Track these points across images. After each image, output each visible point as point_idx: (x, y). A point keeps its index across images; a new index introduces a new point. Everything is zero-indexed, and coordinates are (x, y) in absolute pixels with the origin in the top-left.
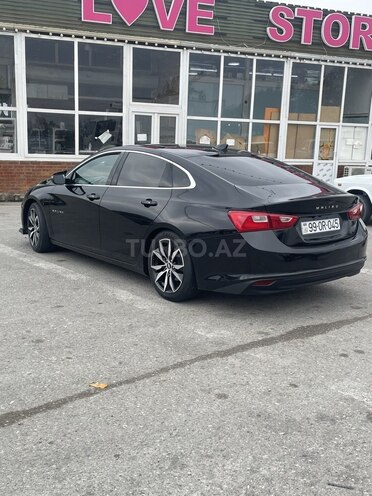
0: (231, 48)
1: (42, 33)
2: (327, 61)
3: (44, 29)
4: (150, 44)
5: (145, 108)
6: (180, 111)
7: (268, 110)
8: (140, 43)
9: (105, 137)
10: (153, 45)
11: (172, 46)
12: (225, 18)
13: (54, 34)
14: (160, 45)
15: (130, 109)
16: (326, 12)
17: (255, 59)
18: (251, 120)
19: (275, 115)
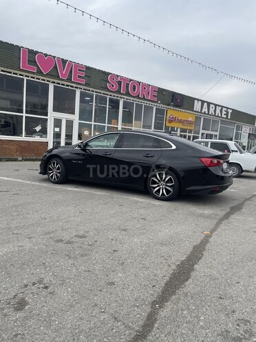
0: (98, 91)
1: (8, 72)
2: (136, 101)
3: (9, 70)
4: (62, 85)
5: (59, 115)
6: (75, 118)
7: (113, 121)
8: (57, 83)
9: (38, 128)
10: (63, 85)
11: (72, 87)
12: (89, 77)
13: (14, 74)
14: (67, 86)
15: (52, 115)
16: (131, 80)
17: (108, 97)
18: (106, 125)
19: (116, 123)
